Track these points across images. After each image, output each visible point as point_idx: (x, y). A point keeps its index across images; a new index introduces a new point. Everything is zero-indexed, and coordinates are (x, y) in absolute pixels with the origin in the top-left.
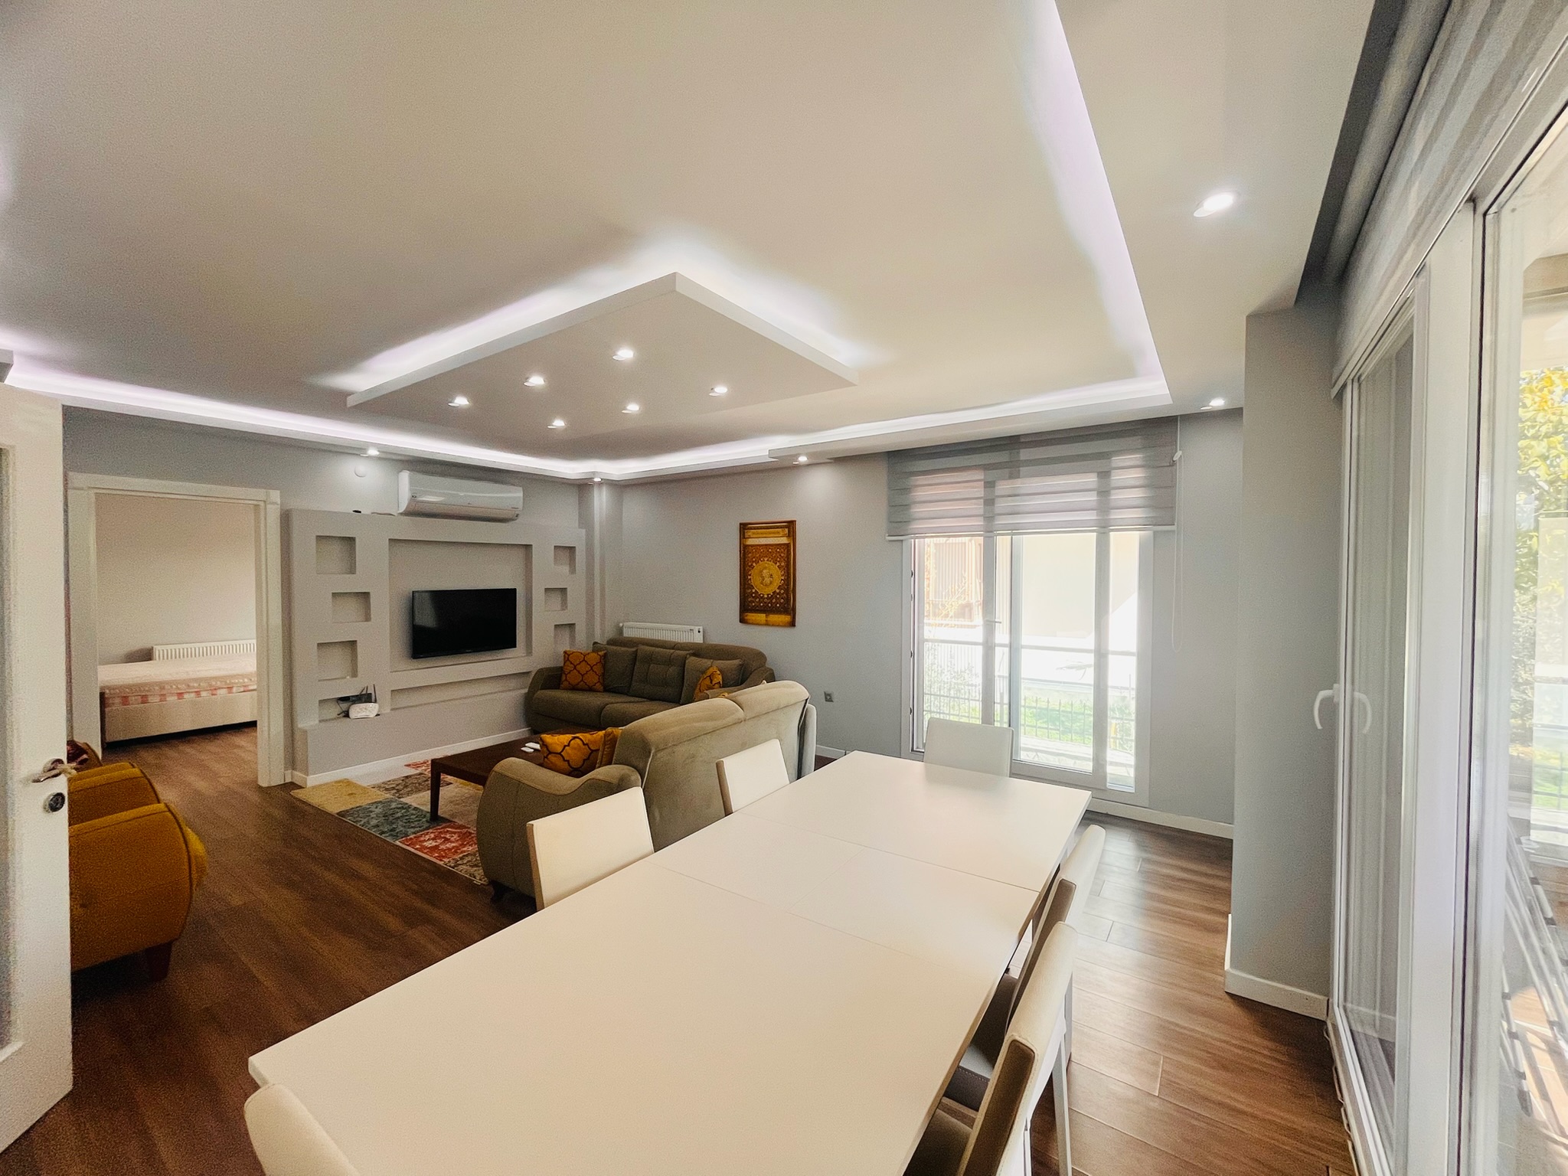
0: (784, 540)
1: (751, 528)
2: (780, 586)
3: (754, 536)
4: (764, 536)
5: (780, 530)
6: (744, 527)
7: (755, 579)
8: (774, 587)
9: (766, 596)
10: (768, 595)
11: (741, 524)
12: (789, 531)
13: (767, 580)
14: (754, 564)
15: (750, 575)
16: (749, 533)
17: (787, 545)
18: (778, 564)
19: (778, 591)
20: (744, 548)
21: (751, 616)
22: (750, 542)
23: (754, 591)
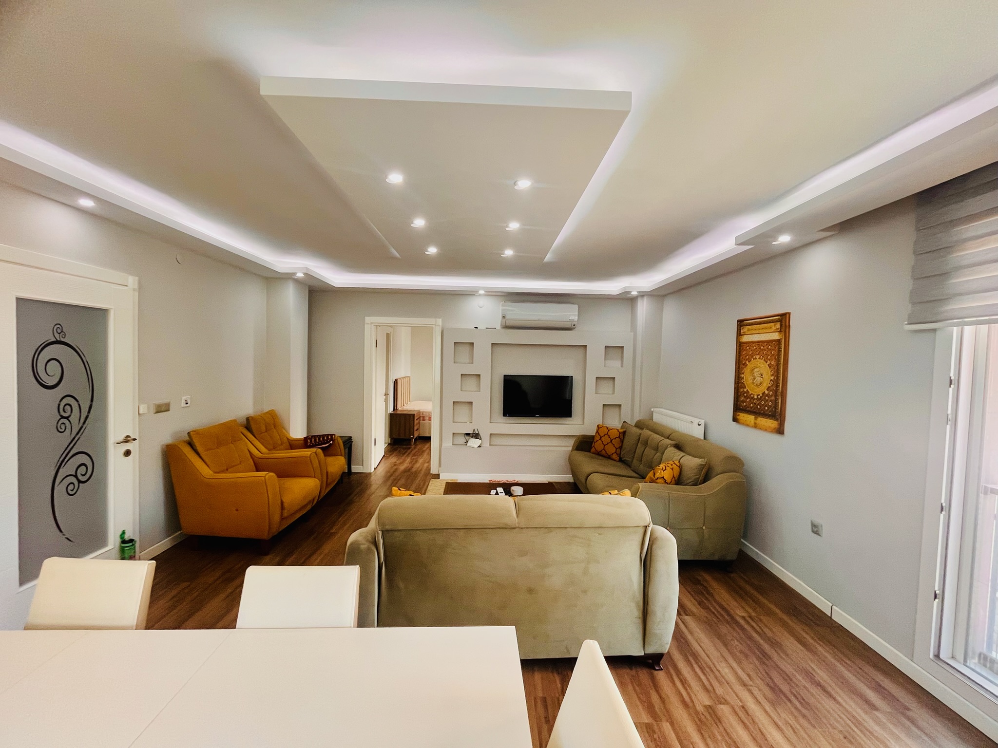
0: (776, 336)
1: (747, 325)
2: (769, 387)
3: (749, 333)
4: (757, 332)
5: (773, 324)
6: (741, 323)
7: (747, 378)
8: (763, 389)
9: (756, 397)
10: (758, 395)
11: (738, 321)
12: (781, 326)
13: (759, 379)
14: (748, 363)
15: (743, 373)
16: (745, 330)
17: (779, 341)
18: (769, 362)
19: (767, 392)
20: (740, 345)
21: (742, 416)
22: (745, 339)
23: (745, 390)
